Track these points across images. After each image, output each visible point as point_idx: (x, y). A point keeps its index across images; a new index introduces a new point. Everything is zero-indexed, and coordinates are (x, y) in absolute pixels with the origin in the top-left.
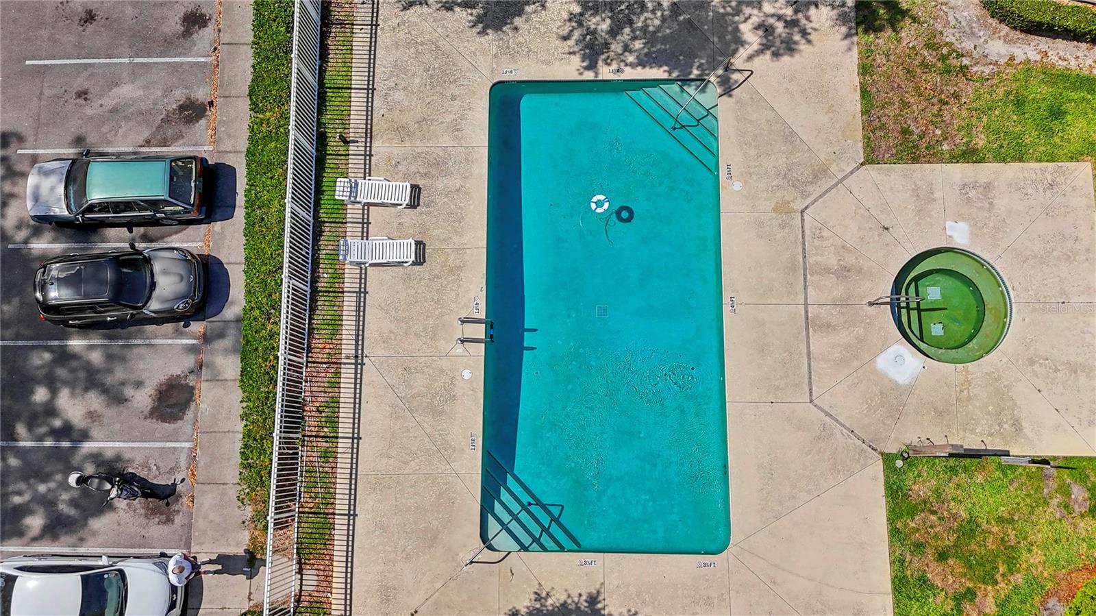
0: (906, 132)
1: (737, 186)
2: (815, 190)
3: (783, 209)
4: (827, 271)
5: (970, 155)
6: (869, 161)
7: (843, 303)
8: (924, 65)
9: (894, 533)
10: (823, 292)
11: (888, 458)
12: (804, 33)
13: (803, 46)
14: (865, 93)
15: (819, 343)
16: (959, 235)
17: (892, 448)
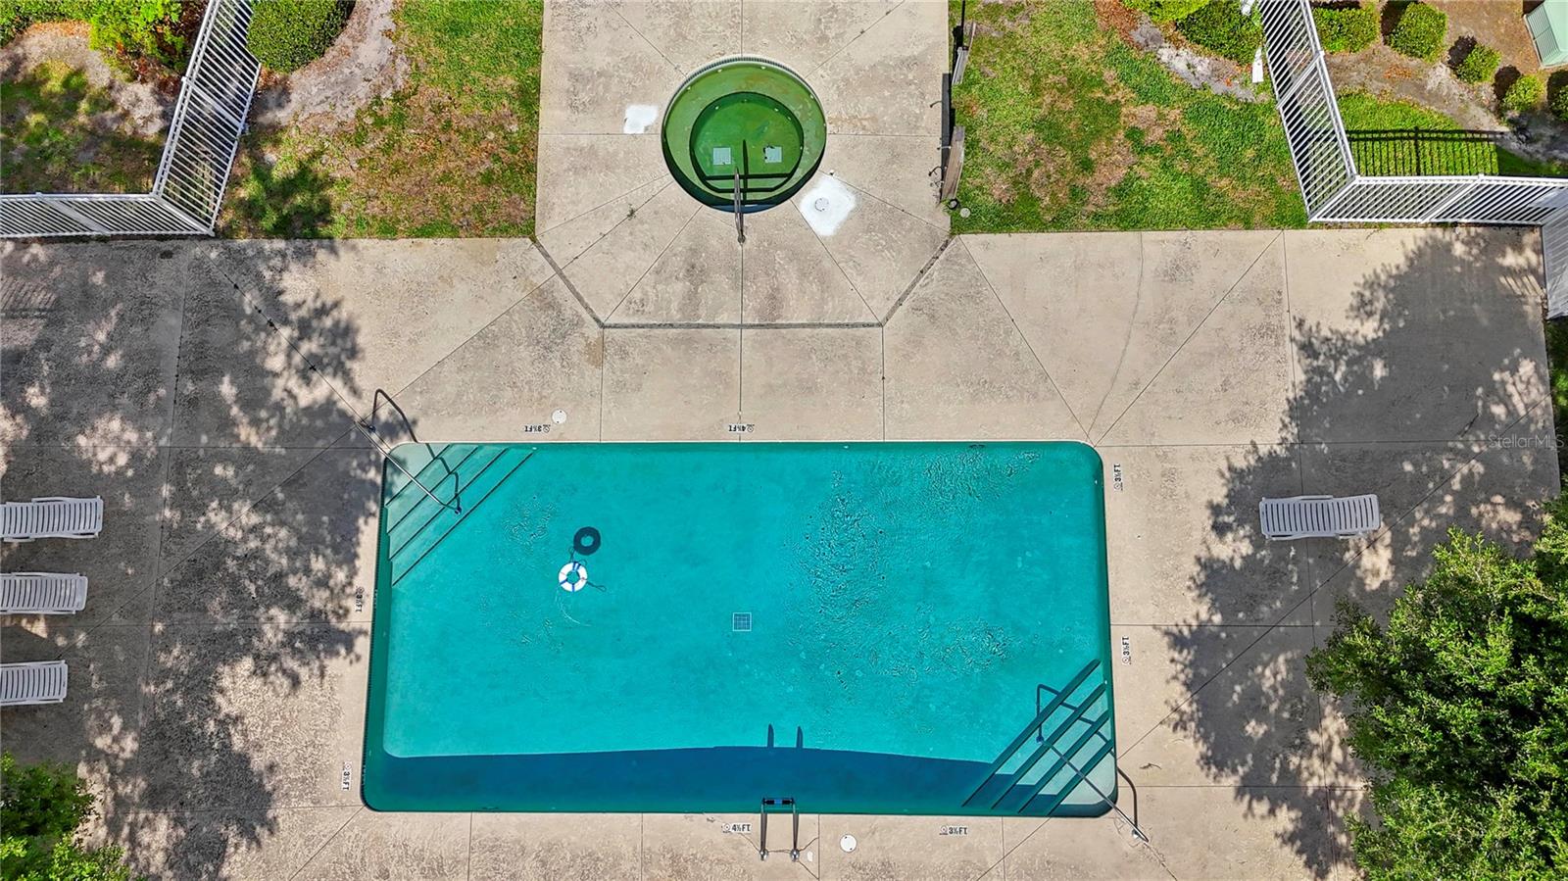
0: (488, 179)
1: (559, 417)
2: (571, 307)
3: (597, 354)
4: (692, 297)
5: (528, 97)
6: (529, 231)
7: (741, 278)
8: (387, 149)
9: (1059, 223)
10: (724, 304)
11: (958, 227)
12: (322, 312)
13: (343, 314)
14: (426, 231)
15: (797, 310)
16: (643, 118)
17: (944, 221)
